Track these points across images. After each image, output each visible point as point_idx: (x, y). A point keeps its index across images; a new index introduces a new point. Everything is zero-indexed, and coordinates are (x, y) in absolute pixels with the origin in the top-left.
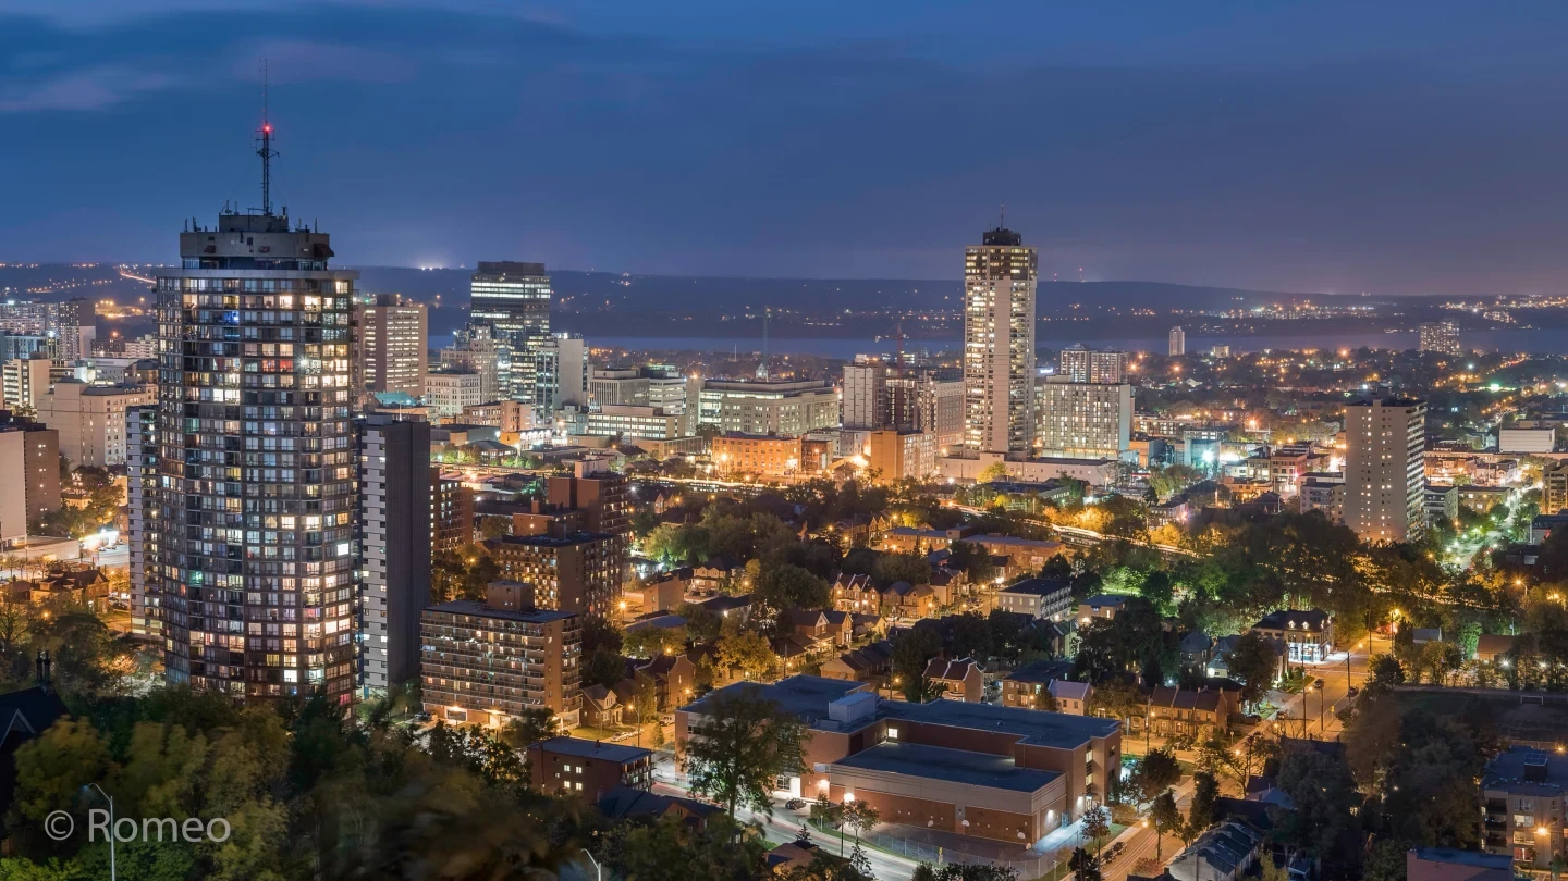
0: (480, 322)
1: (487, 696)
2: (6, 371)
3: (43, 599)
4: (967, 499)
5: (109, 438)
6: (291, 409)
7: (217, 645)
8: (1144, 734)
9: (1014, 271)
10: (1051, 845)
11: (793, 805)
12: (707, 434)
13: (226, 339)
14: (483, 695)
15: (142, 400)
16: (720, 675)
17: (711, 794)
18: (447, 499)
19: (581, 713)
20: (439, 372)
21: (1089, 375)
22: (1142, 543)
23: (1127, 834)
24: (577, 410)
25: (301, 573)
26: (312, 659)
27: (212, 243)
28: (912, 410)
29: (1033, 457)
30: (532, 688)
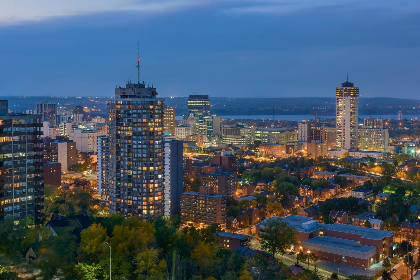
0: (190, 112)
1: (199, 219)
2: (60, 126)
3: (73, 189)
4: (338, 163)
5: (89, 144)
6: (146, 137)
7: (124, 203)
8: (399, 236)
9: (352, 94)
10: (373, 269)
11: (292, 254)
12: (258, 144)
13: (128, 117)
14: (198, 218)
15: (98, 134)
16: (267, 214)
17: (268, 250)
18: (185, 162)
19: (227, 224)
20: (179, 126)
21: (373, 126)
22: (394, 177)
23: (396, 267)
24: (219, 136)
25: (148, 183)
26: (151, 207)
27: (124, 91)
28: (319, 136)
29: (357, 150)
30: (213, 217)
